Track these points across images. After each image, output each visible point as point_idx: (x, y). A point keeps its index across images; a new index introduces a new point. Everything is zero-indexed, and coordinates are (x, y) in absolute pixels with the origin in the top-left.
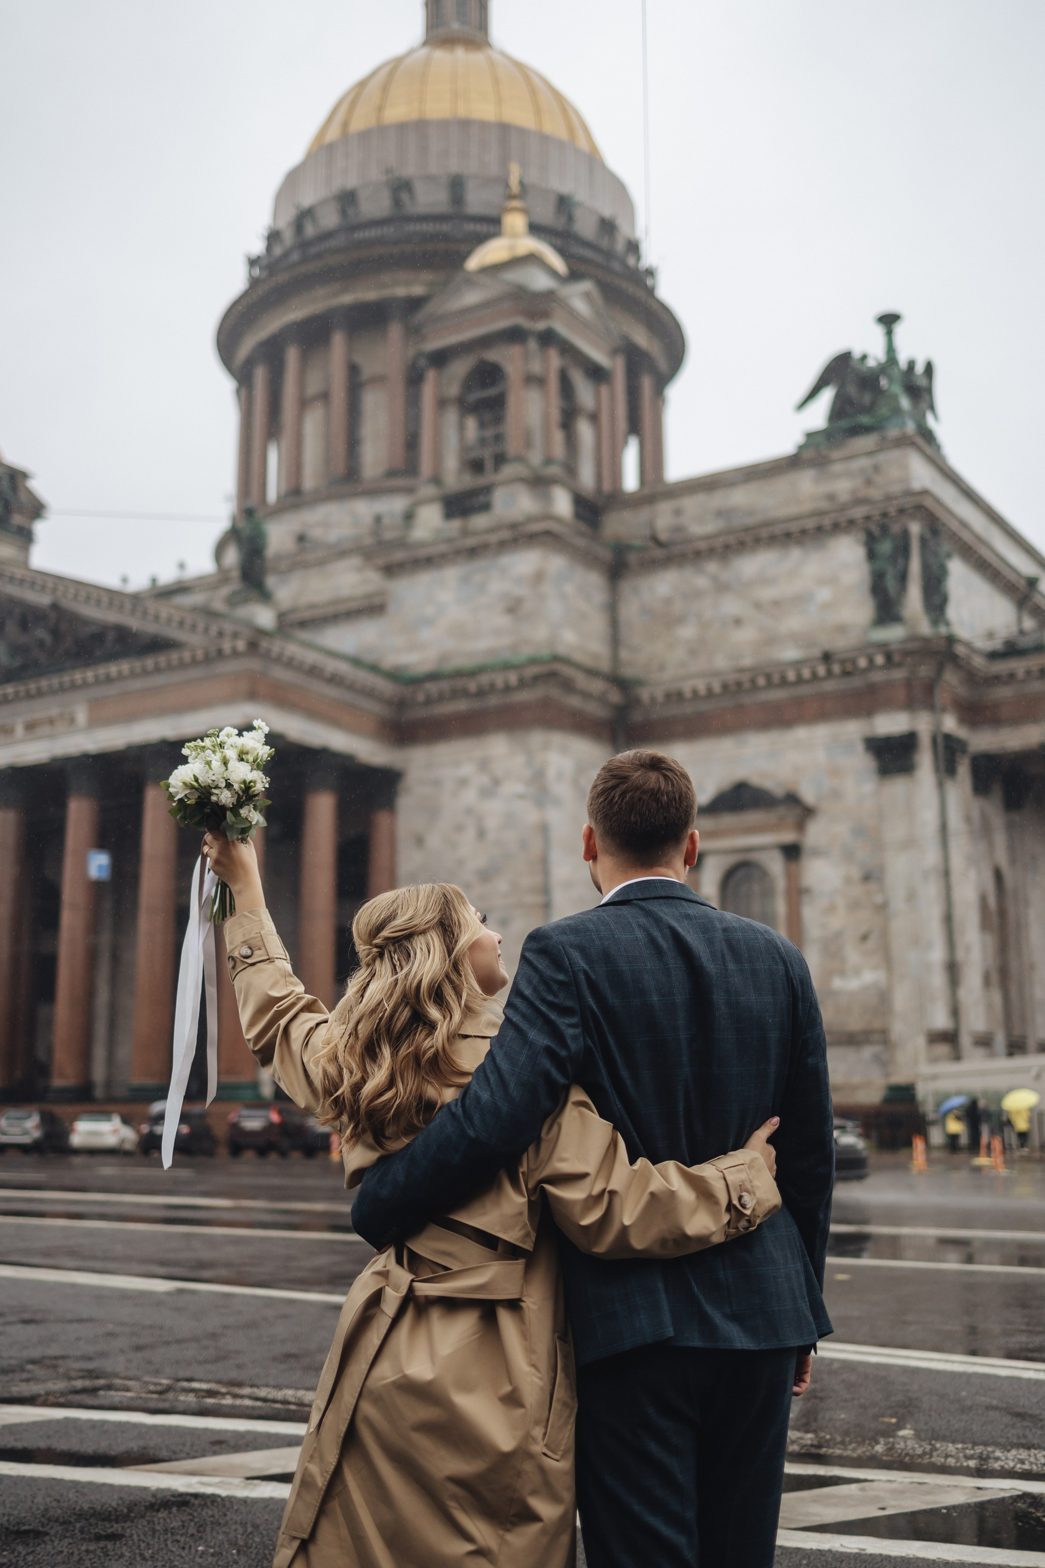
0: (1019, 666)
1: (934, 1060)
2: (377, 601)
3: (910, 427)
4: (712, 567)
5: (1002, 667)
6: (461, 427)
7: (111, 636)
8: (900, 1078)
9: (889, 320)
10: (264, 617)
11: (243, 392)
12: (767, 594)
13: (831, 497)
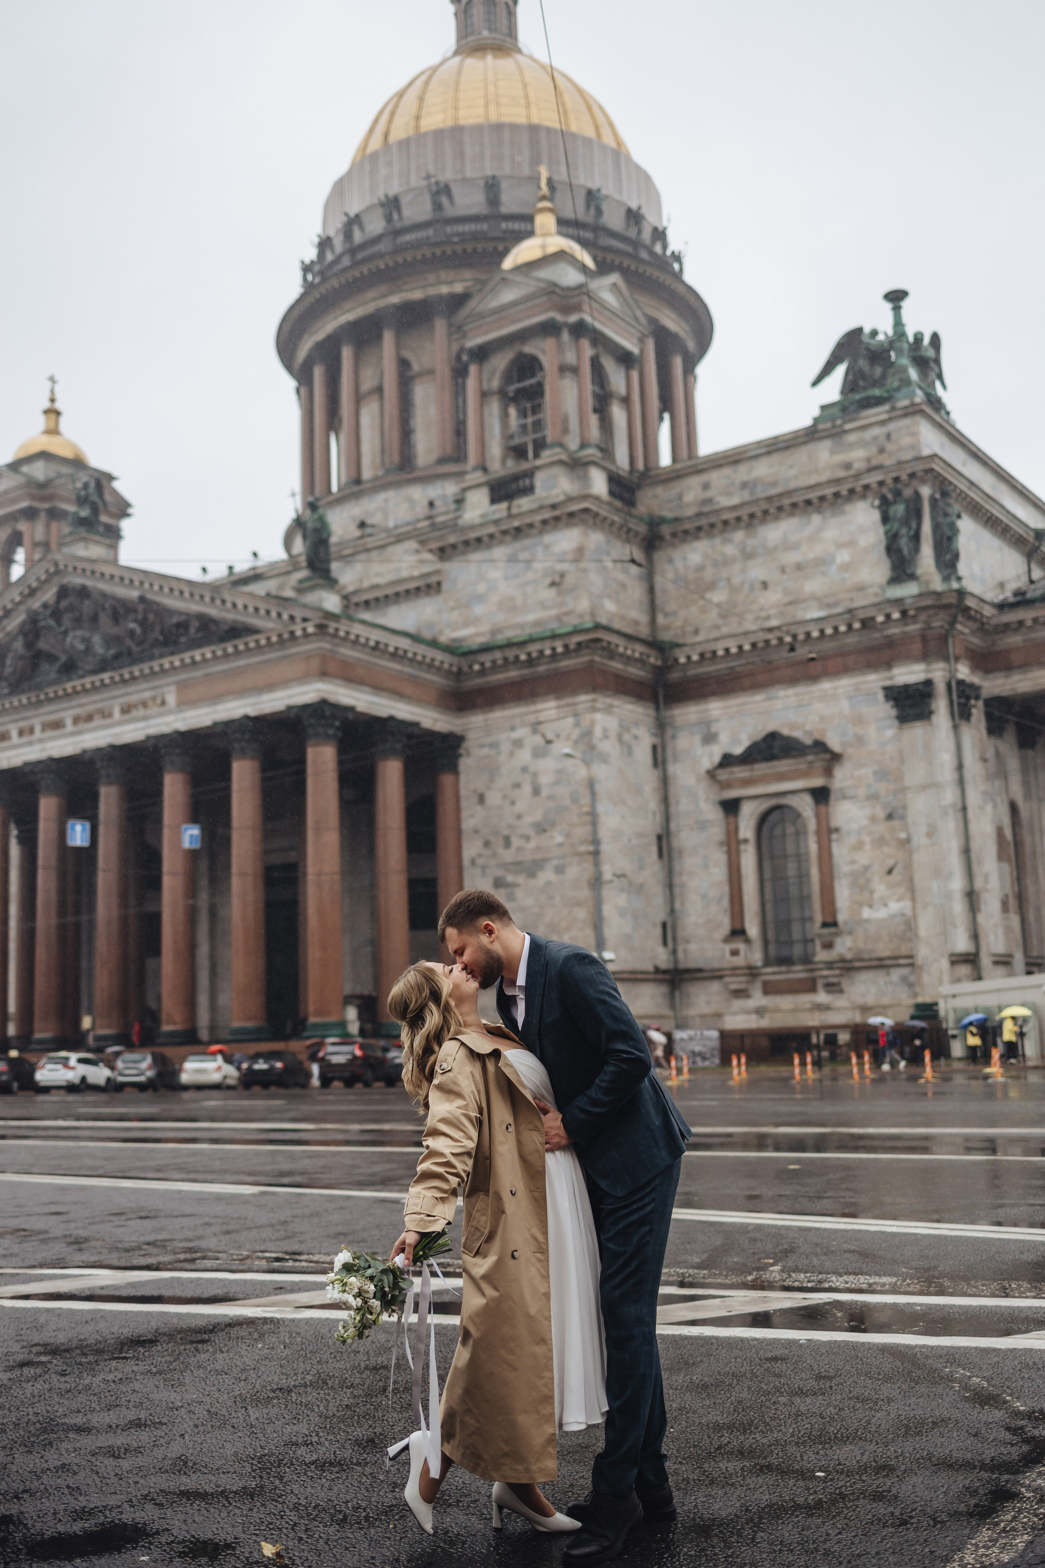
0: (1027, 615)
1: (958, 980)
2: (433, 579)
3: (919, 397)
4: (739, 536)
5: (1011, 617)
6: (505, 416)
7: (194, 625)
8: (924, 998)
9: (896, 297)
10: (331, 602)
11: (303, 390)
12: (791, 558)
13: (848, 466)
